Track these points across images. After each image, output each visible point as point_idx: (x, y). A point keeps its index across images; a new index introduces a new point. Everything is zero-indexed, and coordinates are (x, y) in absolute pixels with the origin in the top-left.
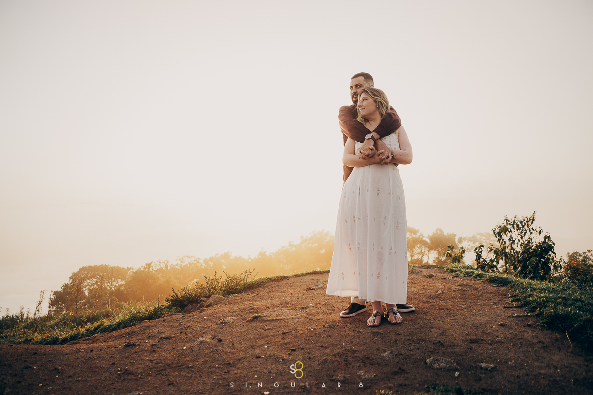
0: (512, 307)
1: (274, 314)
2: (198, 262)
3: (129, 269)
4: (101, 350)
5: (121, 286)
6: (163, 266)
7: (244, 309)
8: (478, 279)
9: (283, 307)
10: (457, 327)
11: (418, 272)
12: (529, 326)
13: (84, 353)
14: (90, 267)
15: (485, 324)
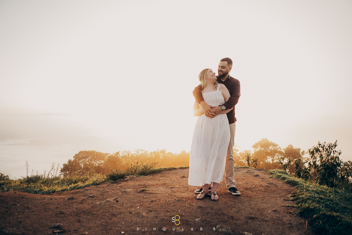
0: (288, 200)
1: (154, 190)
2: (147, 154)
3: (107, 154)
4: (56, 199)
5: (101, 164)
6: (126, 154)
7: (140, 185)
8: (282, 180)
9: (162, 186)
10: (248, 209)
11: (251, 172)
12: (290, 213)
13: (47, 200)
14: (85, 151)
15: (266, 209)
